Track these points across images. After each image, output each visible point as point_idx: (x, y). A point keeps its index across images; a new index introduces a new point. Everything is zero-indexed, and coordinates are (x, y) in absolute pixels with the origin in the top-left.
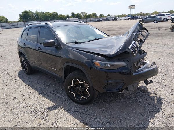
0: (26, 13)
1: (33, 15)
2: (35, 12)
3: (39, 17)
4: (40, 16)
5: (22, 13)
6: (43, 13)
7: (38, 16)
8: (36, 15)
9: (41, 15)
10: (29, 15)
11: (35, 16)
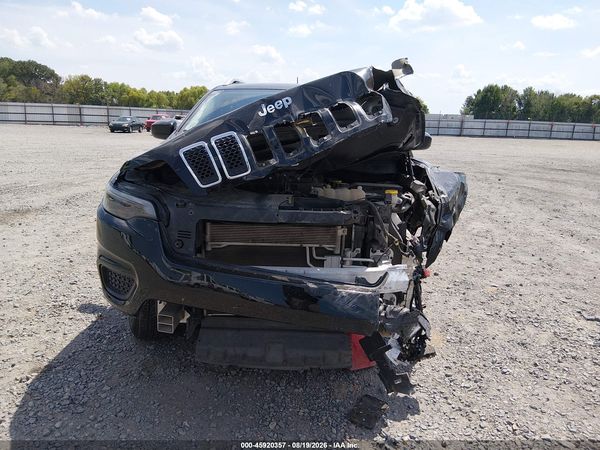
0: (489, 94)
1: (511, 101)
2: (521, 92)
3: (533, 109)
4: (537, 106)
5: (479, 92)
6: (552, 97)
7: (528, 104)
8: (523, 101)
9: (543, 101)
10: (497, 101)
11: (520, 104)
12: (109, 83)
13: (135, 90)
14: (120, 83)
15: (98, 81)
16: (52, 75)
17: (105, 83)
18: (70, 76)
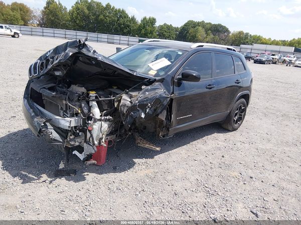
12: (252, 35)
13: (265, 39)
14: (258, 35)
15: (247, 34)
16: (227, 31)
17: (251, 35)
18: (234, 31)
